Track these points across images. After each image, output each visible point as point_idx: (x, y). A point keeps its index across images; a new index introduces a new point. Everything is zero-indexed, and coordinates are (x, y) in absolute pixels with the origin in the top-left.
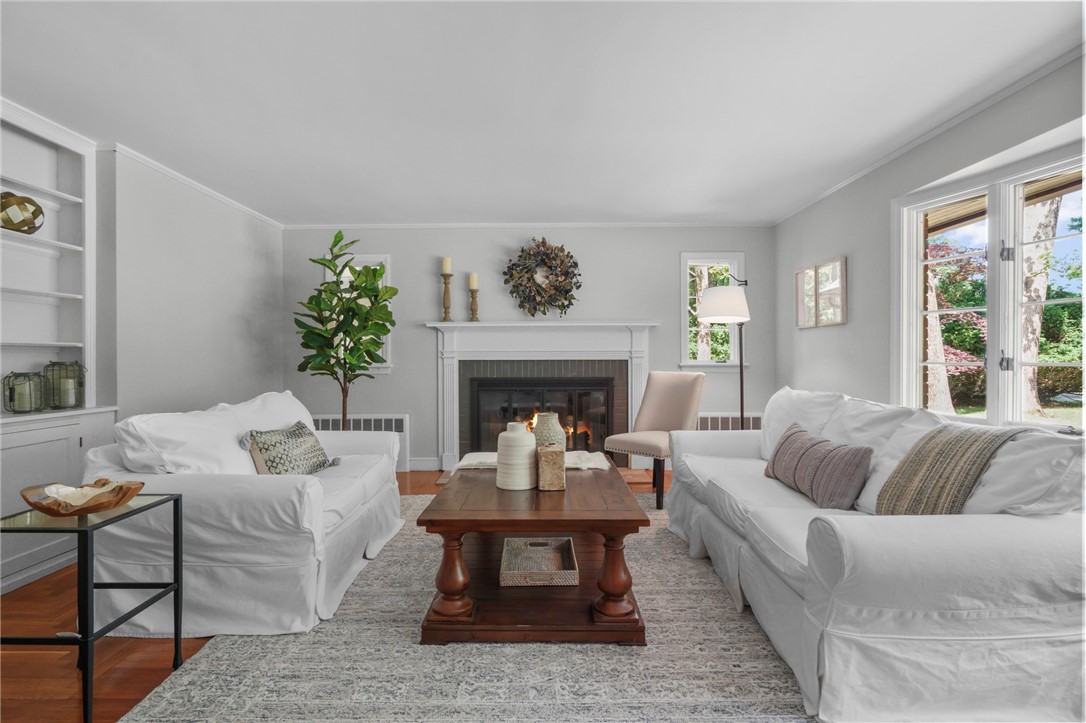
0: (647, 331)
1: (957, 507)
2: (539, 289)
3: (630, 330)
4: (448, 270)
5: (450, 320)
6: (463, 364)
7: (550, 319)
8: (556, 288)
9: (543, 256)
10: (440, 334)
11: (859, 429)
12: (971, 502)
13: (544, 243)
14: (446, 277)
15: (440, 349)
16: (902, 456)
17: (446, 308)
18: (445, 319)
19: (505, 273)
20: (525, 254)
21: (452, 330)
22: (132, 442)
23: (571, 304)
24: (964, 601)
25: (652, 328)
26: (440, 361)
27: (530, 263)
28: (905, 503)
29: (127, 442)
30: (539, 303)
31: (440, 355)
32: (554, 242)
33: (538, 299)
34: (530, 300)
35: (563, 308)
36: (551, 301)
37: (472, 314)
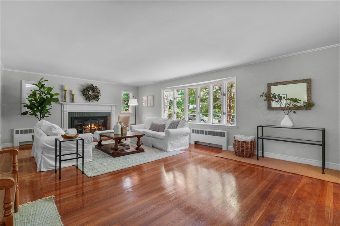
0: (114, 107)
1: (176, 128)
2: (91, 96)
3: (111, 106)
4: (66, 89)
5: (66, 102)
6: (69, 113)
7: (94, 103)
8: (95, 96)
9: (92, 88)
10: (62, 105)
11: (163, 122)
12: (177, 127)
13: (92, 85)
14: (65, 91)
15: (62, 109)
16: (169, 124)
17: (65, 99)
18: (65, 101)
19: (82, 91)
20: (88, 87)
21: (67, 104)
22: (54, 129)
23: (98, 100)
24: (178, 137)
25: (116, 106)
26: (62, 112)
27: (89, 89)
28: (171, 128)
29: (53, 129)
30: (91, 99)
31: (62, 111)
32: (95, 85)
33: (91, 98)
34: (88, 98)
35: (97, 100)
36: (94, 99)
37: (72, 100)
